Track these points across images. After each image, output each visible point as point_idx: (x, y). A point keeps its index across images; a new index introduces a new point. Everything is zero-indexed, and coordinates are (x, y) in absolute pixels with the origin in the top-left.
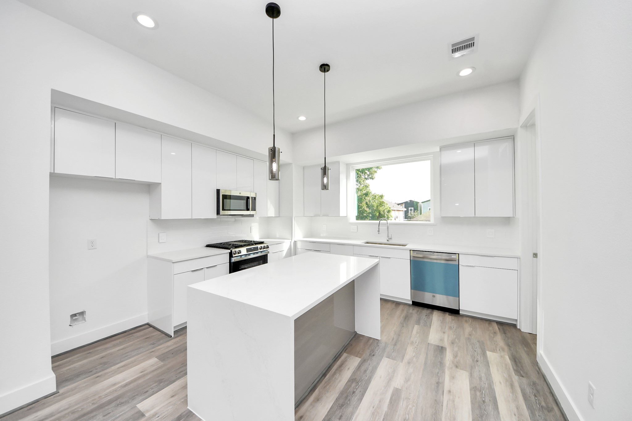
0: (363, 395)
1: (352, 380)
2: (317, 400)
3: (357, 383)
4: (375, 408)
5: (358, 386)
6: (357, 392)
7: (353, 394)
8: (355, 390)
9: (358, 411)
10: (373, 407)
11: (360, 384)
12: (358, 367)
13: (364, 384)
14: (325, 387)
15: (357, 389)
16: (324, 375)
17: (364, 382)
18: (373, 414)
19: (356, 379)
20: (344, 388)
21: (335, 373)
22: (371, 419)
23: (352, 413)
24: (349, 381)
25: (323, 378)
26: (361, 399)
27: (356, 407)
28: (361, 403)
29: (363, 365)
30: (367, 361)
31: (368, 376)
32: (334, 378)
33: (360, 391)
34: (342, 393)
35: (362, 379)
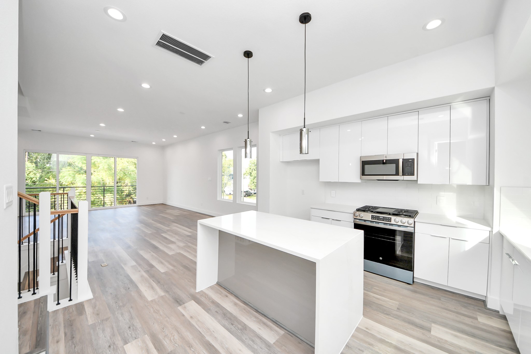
0: (227, 329)
1: (245, 328)
2: (236, 304)
3: (241, 330)
4: (212, 332)
5: (237, 329)
6: (232, 326)
7: (231, 324)
8: (234, 326)
9: (216, 321)
10: (213, 331)
11: (239, 331)
12: (260, 336)
13: (237, 333)
14: (245, 310)
15: (235, 327)
16: (257, 311)
17: (239, 335)
18: (209, 329)
19: (246, 330)
20: (239, 320)
21: (256, 317)
22: (206, 327)
23: (216, 319)
24: (245, 324)
25: (255, 310)
26: (224, 326)
27: (219, 322)
28: (221, 325)
29: (262, 342)
30: (267, 349)
31: (245, 340)
32: (251, 316)
33: (231, 328)
34: (235, 318)
35: (244, 335)
